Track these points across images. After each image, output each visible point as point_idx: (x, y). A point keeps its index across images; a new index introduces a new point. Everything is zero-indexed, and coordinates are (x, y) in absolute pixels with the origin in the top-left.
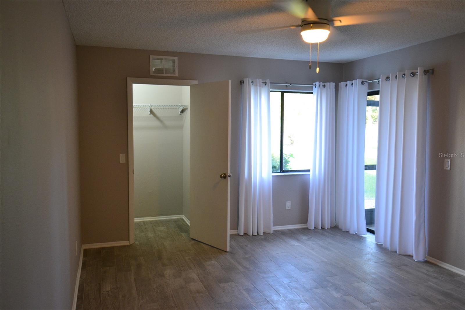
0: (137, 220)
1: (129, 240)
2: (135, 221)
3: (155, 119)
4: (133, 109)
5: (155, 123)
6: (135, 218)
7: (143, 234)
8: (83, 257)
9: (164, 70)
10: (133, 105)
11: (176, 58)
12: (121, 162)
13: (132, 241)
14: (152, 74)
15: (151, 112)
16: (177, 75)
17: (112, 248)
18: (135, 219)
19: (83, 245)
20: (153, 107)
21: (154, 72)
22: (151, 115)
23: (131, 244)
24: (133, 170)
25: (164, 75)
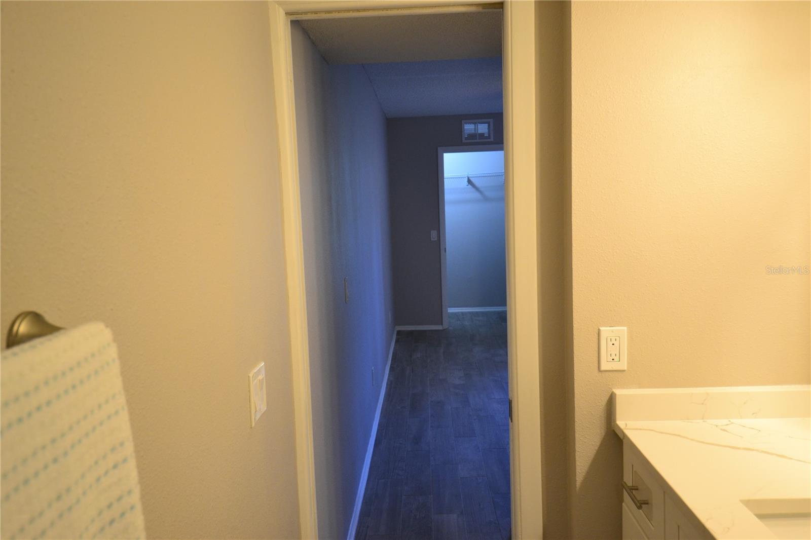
0: (451, 310)
1: (442, 324)
2: (449, 311)
3: (474, 190)
4: (445, 180)
5: (474, 195)
6: (450, 307)
7: (459, 322)
8: (397, 336)
9: (478, 135)
10: (445, 175)
11: (491, 120)
12: (432, 240)
13: (445, 326)
14: (464, 141)
15: (469, 181)
16: (492, 139)
17: (425, 331)
18: (449, 309)
19: (396, 327)
20: (471, 176)
21: (466, 139)
22: (470, 186)
23: (444, 330)
24: (445, 248)
25: (478, 141)
